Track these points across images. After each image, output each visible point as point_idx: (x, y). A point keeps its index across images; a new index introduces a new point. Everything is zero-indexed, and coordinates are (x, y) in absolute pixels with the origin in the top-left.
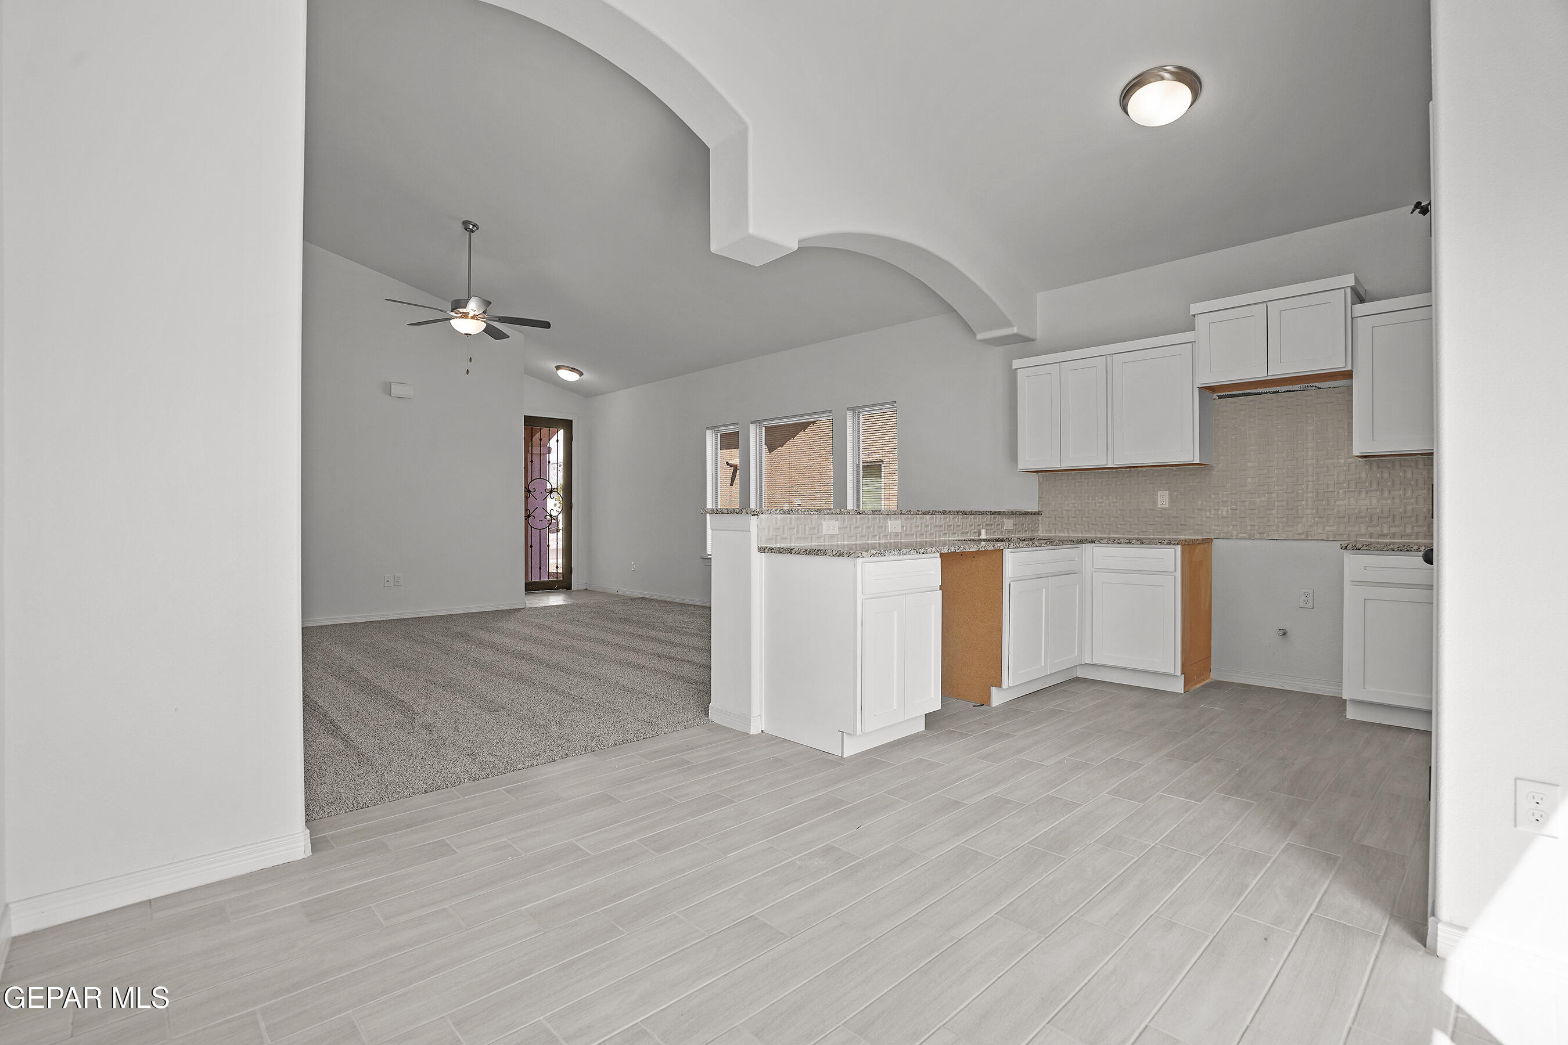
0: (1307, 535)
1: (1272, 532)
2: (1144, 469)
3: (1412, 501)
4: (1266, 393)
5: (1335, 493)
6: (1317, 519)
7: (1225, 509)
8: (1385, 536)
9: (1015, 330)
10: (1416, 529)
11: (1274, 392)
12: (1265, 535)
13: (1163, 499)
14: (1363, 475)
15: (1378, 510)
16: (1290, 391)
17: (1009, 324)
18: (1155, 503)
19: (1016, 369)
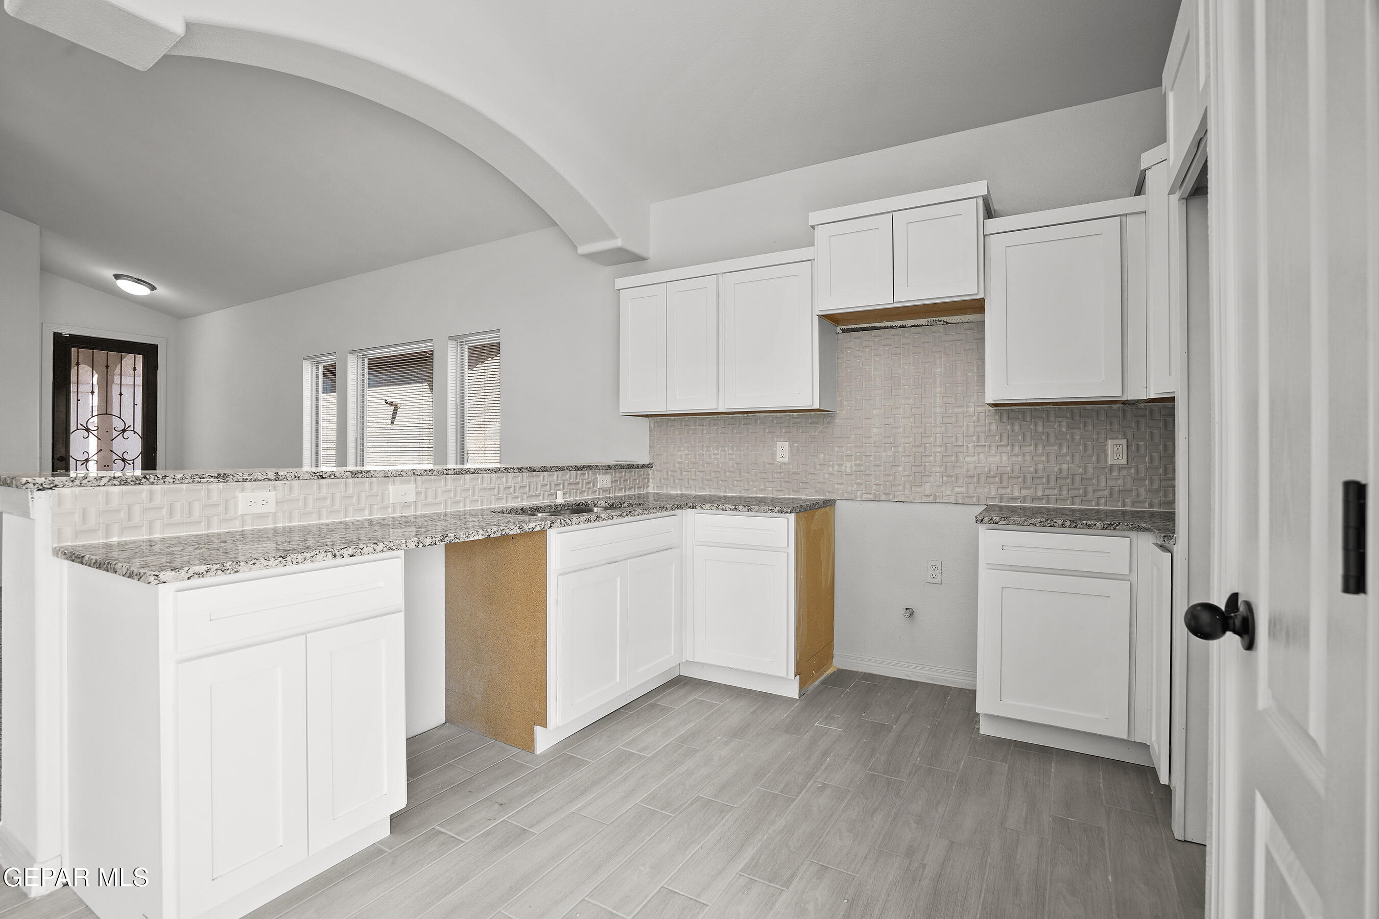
0: (935, 497)
1: (898, 493)
2: (763, 415)
3: (1044, 458)
4: (892, 327)
5: (965, 447)
6: (945, 478)
7: (848, 464)
8: (1015, 499)
9: (618, 243)
10: (1048, 492)
11: (901, 327)
12: (891, 497)
13: (782, 451)
14: (993, 427)
15: (1009, 469)
16: (917, 326)
17: (612, 236)
18: (773, 455)
19: (619, 290)
